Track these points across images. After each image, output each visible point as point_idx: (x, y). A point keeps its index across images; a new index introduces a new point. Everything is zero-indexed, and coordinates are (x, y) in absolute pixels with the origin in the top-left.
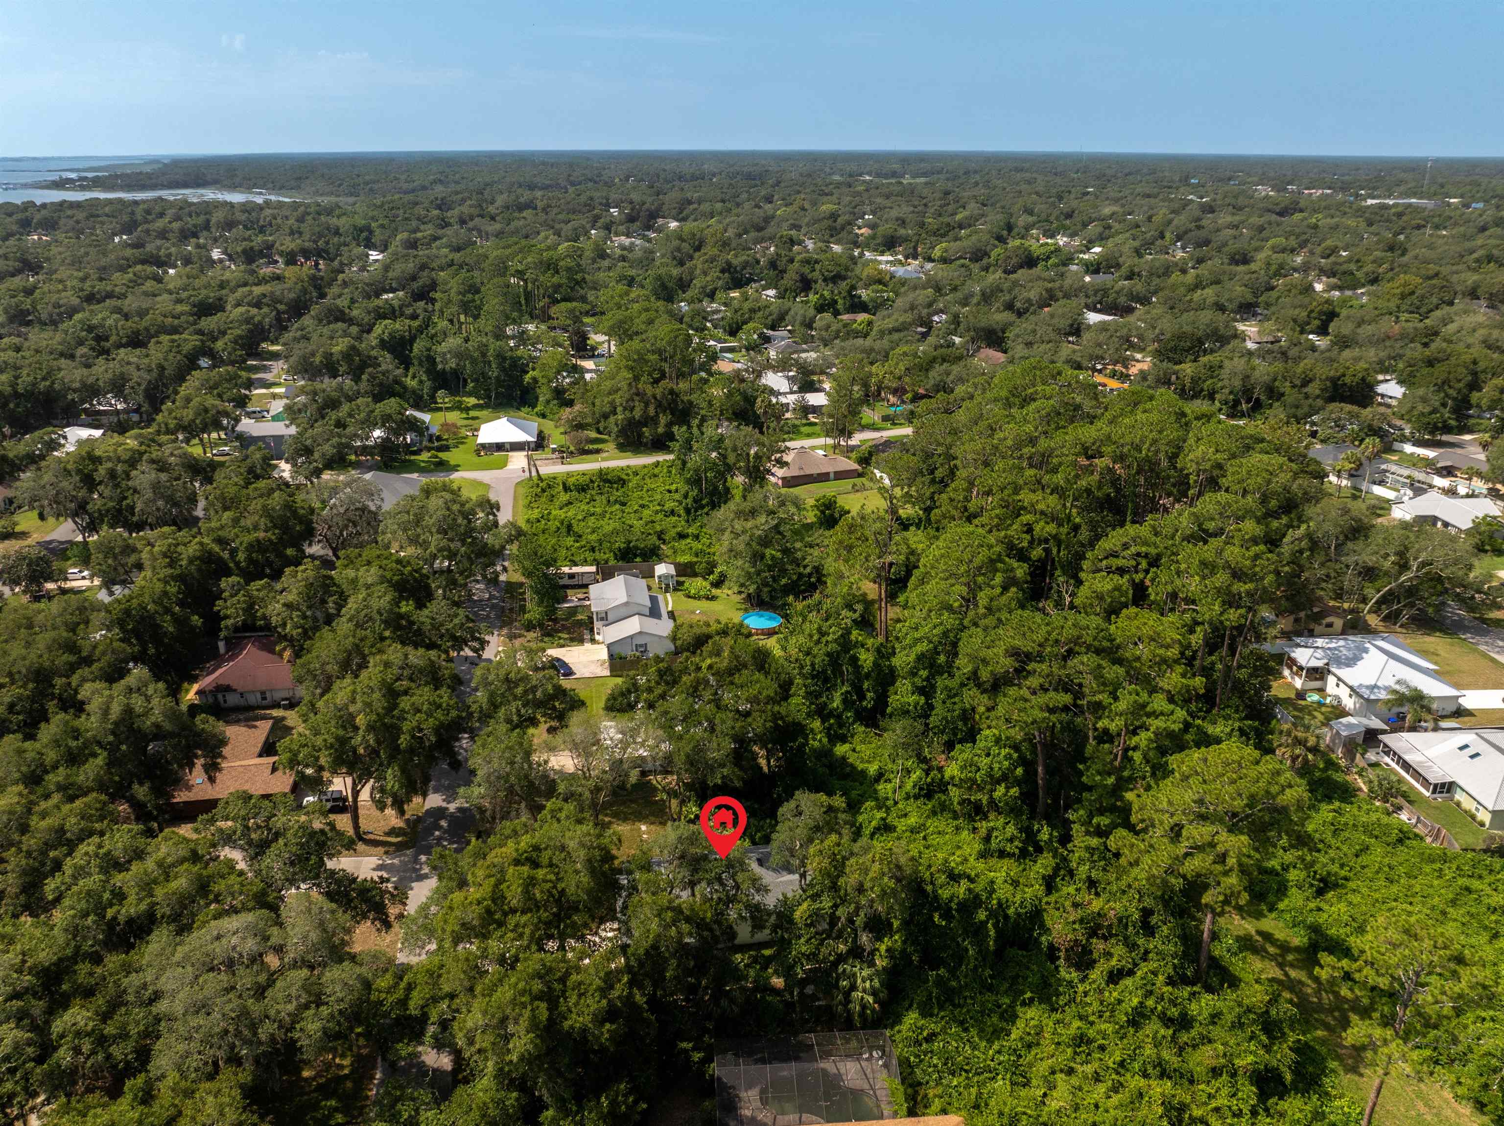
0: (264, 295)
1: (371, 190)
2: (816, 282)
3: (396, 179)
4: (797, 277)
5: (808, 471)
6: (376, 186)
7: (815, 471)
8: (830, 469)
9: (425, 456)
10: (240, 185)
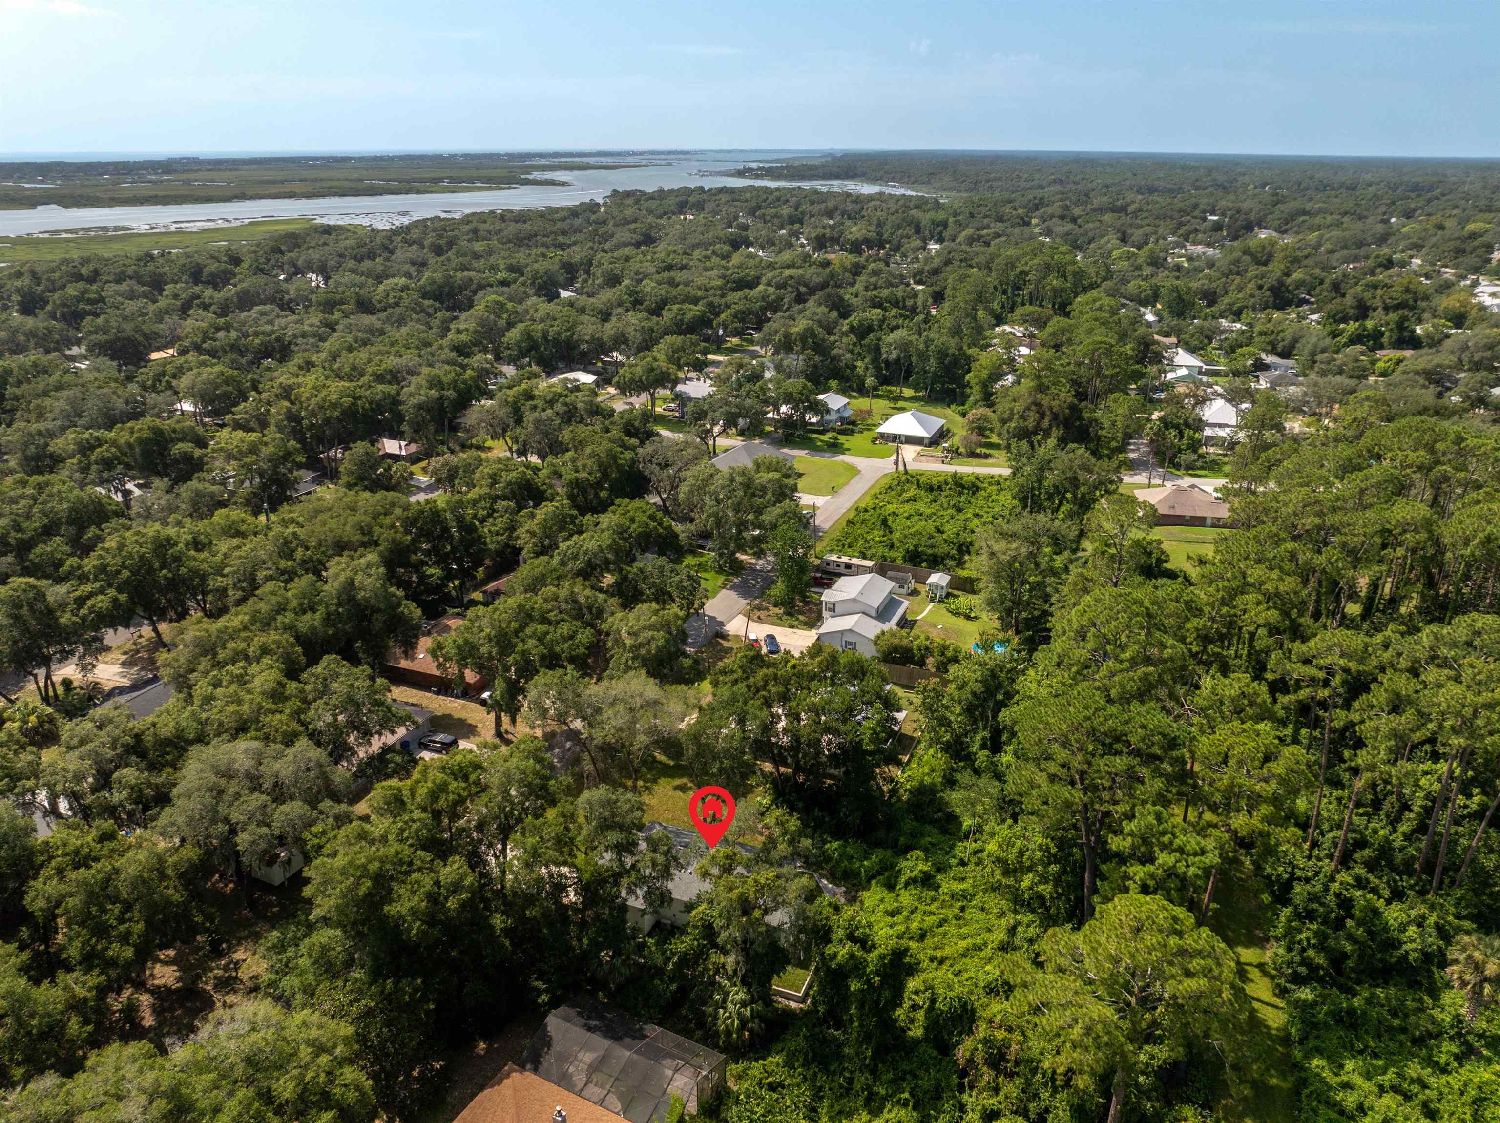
0: (791, 277)
1: (991, 187)
2: (1374, 310)
3: (1019, 177)
4: (1355, 303)
5: (1178, 512)
6: (995, 184)
7: (1188, 513)
8: (1208, 514)
9: (826, 437)
10: (881, 179)
